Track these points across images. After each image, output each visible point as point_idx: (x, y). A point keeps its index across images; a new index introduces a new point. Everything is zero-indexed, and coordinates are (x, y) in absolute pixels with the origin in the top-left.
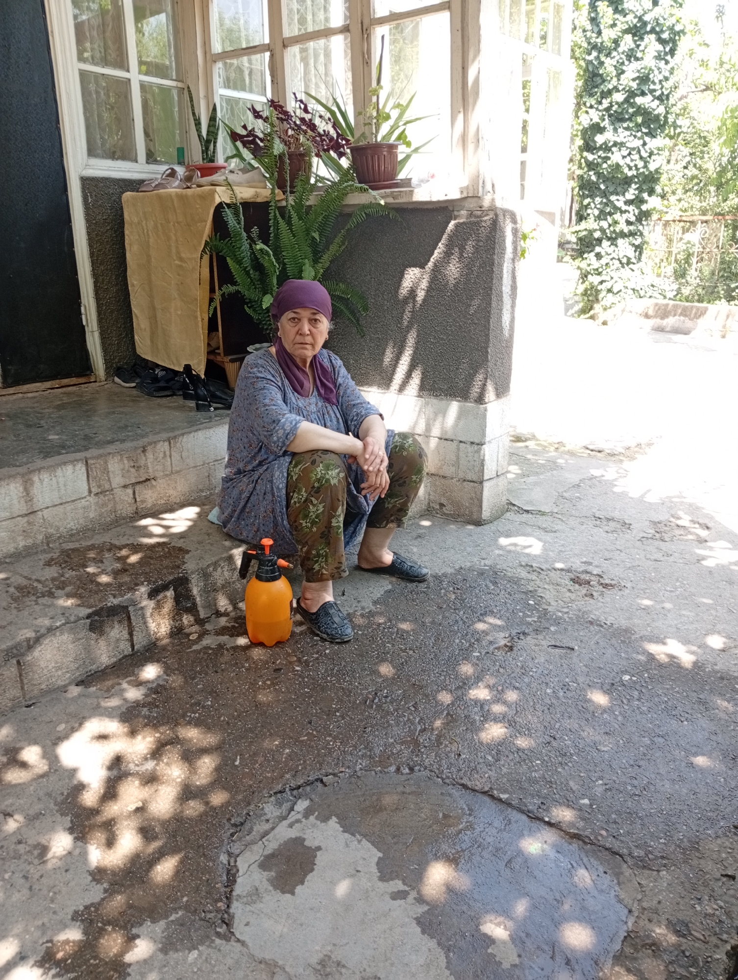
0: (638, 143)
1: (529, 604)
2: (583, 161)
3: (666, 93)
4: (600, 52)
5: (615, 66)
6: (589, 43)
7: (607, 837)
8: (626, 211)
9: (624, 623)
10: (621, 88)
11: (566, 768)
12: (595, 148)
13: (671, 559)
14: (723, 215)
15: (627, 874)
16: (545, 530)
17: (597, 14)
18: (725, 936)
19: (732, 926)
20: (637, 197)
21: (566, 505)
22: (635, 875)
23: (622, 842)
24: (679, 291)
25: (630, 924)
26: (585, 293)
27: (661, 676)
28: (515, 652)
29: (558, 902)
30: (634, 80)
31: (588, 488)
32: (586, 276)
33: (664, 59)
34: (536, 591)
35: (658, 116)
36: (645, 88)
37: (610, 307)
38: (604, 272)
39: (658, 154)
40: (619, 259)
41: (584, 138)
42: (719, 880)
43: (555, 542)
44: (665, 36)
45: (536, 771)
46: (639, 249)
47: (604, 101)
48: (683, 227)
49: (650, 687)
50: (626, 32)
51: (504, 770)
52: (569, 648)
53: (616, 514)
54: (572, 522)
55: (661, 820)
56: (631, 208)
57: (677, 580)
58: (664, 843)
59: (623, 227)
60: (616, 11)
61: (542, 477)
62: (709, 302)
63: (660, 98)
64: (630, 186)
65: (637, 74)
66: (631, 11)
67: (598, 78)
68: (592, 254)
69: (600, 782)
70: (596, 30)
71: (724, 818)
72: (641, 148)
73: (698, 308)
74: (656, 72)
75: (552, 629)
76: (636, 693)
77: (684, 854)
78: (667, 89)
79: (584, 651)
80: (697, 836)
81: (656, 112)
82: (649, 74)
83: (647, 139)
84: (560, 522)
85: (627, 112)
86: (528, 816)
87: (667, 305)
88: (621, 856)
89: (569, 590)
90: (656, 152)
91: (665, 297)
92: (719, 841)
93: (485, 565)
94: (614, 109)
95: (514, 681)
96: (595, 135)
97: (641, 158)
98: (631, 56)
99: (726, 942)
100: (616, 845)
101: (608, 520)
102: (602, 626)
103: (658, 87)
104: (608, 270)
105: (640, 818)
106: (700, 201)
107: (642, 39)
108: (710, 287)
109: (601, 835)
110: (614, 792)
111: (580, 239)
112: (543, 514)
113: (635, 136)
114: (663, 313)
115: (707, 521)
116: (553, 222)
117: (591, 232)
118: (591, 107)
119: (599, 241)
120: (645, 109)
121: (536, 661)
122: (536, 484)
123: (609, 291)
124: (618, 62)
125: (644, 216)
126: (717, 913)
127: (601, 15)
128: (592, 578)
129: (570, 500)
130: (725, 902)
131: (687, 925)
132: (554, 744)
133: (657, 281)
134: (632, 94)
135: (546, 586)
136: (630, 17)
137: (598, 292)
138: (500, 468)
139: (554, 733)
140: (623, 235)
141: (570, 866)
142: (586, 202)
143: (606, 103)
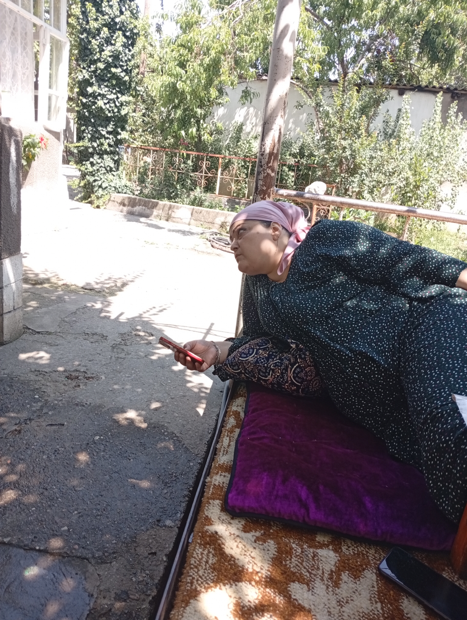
0: (113, 96)
1: (35, 398)
2: (79, 102)
3: (129, 69)
4: (88, 34)
5: (98, 45)
6: (81, 27)
7: (79, 549)
8: (108, 138)
9: (98, 402)
10: (102, 60)
11: (53, 508)
12: (87, 95)
13: (130, 356)
14: (165, 148)
15: (91, 571)
16: (50, 345)
17: (86, 9)
18: (149, 592)
19: (153, 584)
20: (114, 130)
21: (66, 327)
22: (96, 569)
23: (88, 549)
24: (141, 192)
25: (92, 604)
26: (85, 187)
27: (119, 433)
28: (22, 434)
29: (42, 605)
30: (110, 56)
31: (81, 314)
32: (85, 176)
33: (128, 48)
34: (41, 388)
35: (125, 81)
36: (117, 63)
37: (101, 197)
38: (96, 175)
39: (126, 105)
40: (105, 167)
41: (79, 87)
42: (147, 557)
43: (56, 353)
44: (128, 34)
45: (31, 515)
46: (117, 163)
47: (92, 66)
48: (143, 152)
49: (111, 441)
50: (104, 25)
51: (9, 520)
52: (61, 424)
53: (99, 331)
54: (69, 338)
55: (114, 528)
56: (111, 137)
57: (133, 369)
58: (115, 543)
59: (106, 146)
60: (98, 11)
61: (50, 308)
62: (158, 199)
63: (126, 71)
64: (110, 123)
65: (112, 54)
66: (107, 13)
67: (88, 51)
68: (89, 162)
69: (76, 512)
70: (86, 20)
71: (152, 517)
72: (115, 100)
73: (153, 203)
74: (123, 55)
75: (50, 413)
76: (103, 447)
77: (127, 547)
78: (130, 67)
79: (71, 425)
80: (135, 533)
81: (124, 79)
82: (119, 55)
83: (119, 95)
84: (61, 338)
85: (106, 76)
86: (25, 549)
87: (136, 199)
88: (87, 559)
89: (64, 384)
90: (125, 104)
91: (134, 194)
92: (148, 533)
93: (4, 374)
94: (98, 72)
95: (20, 455)
96: (87, 87)
97: (116, 106)
98: (108, 41)
99: (149, 595)
100: (85, 553)
101: (93, 334)
102: (84, 406)
103: (124, 64)
104: (99, 174)
105: (101, 530)
106: (153, 138)
107: (115, 33)
108: (159, 190)
109: (75, 549)
110: (84, 517)
111: (80, 152)
112: (49, 333)
113: (112, 92)
114: (132, 203)
115: (152, 331)
116: (58, 139)
117: (87, 148)
118: (84, 68)
119: (92, 155)
120: (117, 75)
121: (37, 438)
122: (46, 313)
123: (100, 187)
124: (100, 43)
125: (119, 142)
126: (145, 579)
127: (88, 10)
128: (80, 374)
129: (69, 323)
130: (150, 570)
131: (127, 593)
132: (46, 493)
133: (128, 184)
134: (108, 66)
135: (48, 384)
136: (106, 17)
137: (93, 187)
138: (16, 304)
139: (46, 485)
140: (106, 152)
141: (53, 576)
142: (83, 128)
143: (93, 68)
